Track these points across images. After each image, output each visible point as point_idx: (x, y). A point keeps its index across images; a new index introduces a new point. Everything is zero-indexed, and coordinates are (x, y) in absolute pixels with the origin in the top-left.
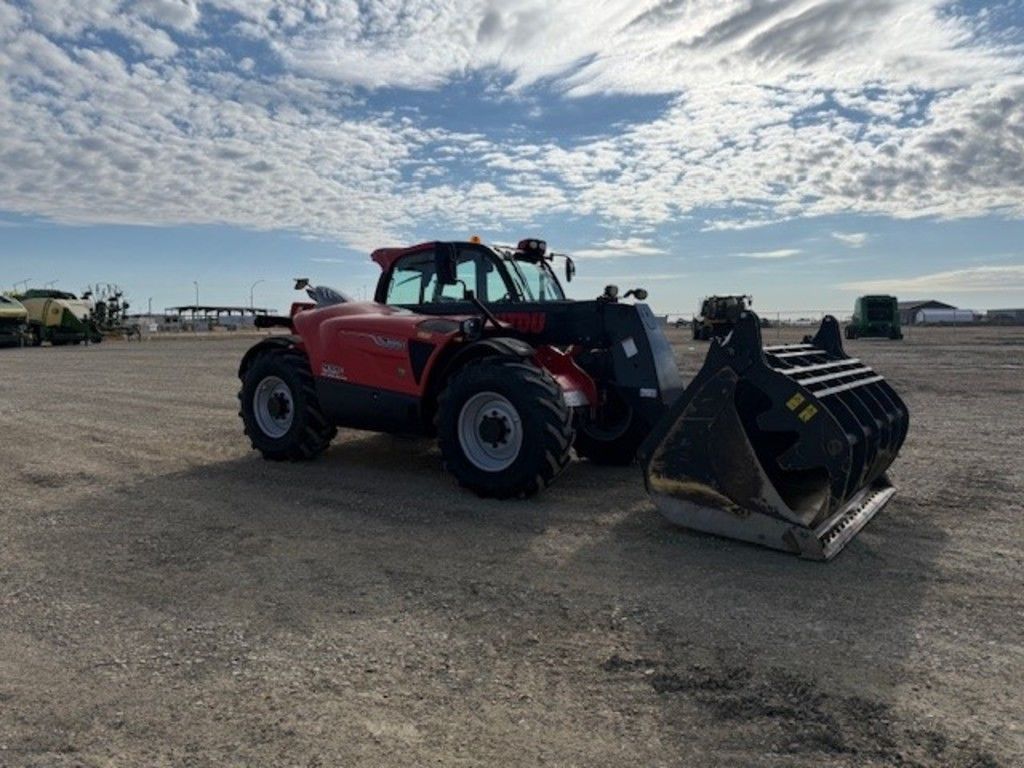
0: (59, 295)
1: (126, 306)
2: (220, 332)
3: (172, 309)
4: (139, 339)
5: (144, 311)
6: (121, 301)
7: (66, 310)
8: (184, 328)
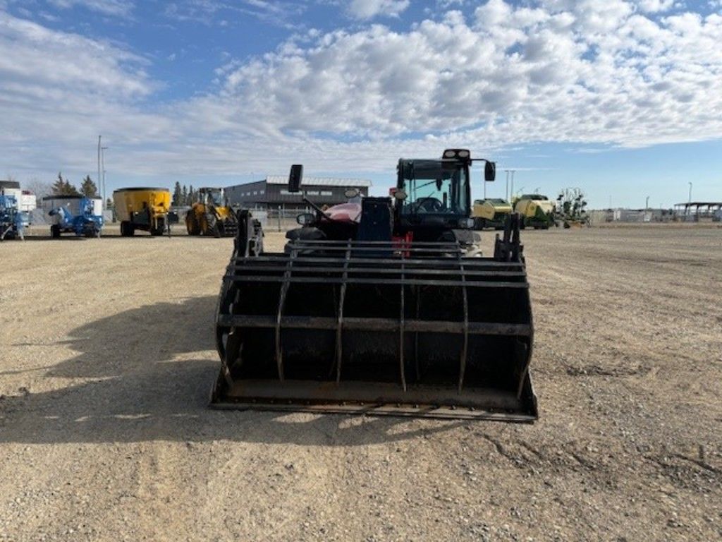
0: (537, 198)
1: (585, 204)
2: (703, 222)
3: (679, 205)
4: (589, 226)
5: (643, 207)
6: (582, 200)
7: (538, 207)
8: (675, 219)
